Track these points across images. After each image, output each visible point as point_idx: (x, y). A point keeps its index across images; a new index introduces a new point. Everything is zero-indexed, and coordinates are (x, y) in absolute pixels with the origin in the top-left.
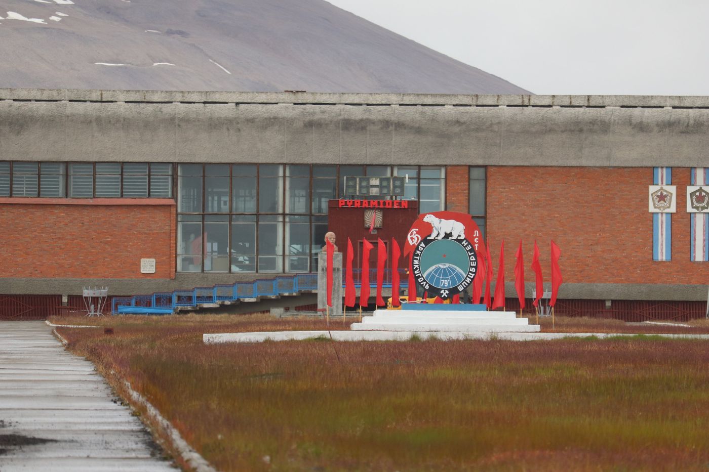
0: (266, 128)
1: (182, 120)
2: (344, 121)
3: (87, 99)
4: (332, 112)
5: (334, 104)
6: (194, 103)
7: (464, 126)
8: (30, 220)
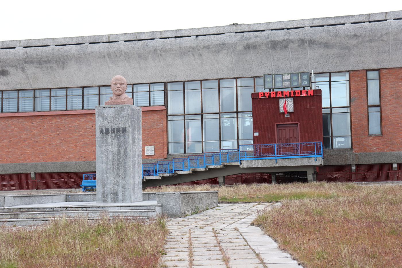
0: (219, 52)
1: (161, 50)
2: (271, 42)
3: (100, 41)
4: (262, 36)
5: (264, 31)
6: (168, 38)
7: (360, 39)
8: (77, 124)
